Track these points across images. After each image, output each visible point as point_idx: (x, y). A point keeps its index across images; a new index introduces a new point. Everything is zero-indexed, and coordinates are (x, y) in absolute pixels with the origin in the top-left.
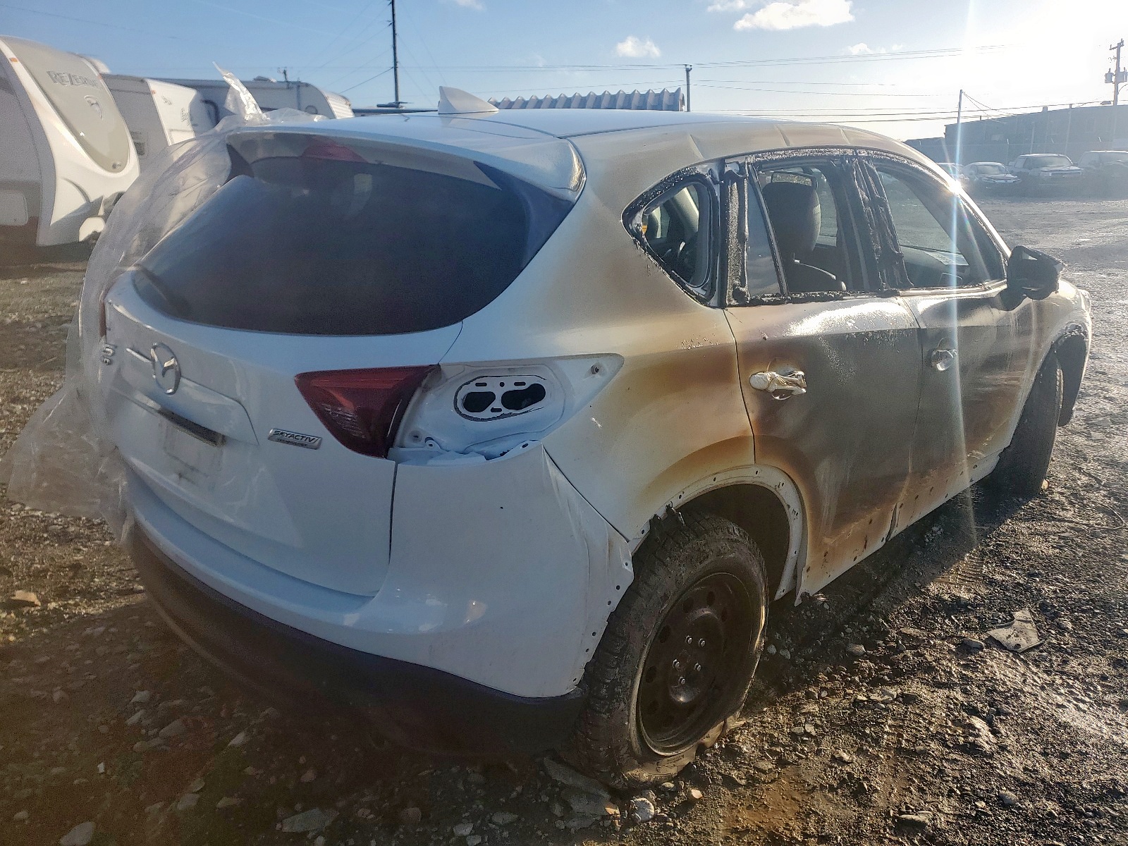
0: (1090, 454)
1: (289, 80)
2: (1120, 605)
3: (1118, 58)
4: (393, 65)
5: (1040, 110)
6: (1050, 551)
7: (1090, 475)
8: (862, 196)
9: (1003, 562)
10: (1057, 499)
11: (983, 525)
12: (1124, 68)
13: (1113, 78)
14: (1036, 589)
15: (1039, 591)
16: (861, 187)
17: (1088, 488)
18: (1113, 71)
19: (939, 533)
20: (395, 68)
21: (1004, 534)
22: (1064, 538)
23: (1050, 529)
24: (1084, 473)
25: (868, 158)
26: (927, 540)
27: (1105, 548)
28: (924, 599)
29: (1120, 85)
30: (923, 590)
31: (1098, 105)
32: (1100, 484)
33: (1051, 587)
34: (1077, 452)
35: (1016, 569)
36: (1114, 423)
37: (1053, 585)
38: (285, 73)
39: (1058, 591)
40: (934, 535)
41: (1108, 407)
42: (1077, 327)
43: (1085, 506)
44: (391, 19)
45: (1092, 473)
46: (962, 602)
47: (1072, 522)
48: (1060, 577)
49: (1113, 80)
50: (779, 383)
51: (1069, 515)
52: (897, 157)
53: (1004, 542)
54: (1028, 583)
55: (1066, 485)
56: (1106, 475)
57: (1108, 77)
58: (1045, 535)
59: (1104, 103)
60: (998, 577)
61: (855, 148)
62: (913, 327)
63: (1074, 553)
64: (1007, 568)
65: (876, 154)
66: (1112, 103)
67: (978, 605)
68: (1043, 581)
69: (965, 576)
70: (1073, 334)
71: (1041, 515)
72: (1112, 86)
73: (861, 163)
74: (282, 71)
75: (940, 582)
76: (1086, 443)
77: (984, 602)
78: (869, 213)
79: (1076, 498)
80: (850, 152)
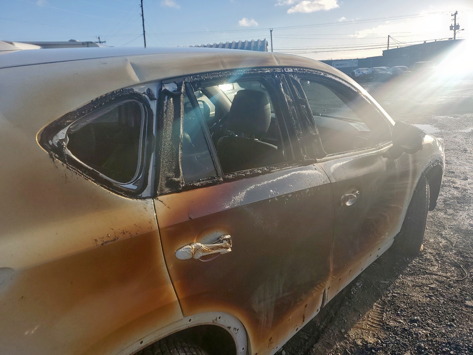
0: (447, 224)
1: (101, 41)
2: (466, 347)
3: (455, 19)
4: (143, 33)
5: (423, 43)
6: (424, 300)
7: (447, 239)
8: (288, 99)
9: (396, 310)
10: (428, 257)
11: (385, 280)
12: (458, 24)
13: (453, 28)
14: (415, 334)
15: (417, 334)
16: (287, 94)
17: (446, 248)
18: (453, 25)
19: (360, 287)
20: (144, 34)
21: (398, 287)
22: (432, 289)
23: (424, 282)
24: (443, 238)
25: (293, 73)
26: (352, 293)
27: (456, 296)
28: (346, 343)
29: (457, 31)
30: (346, 336)
31: (447, 40)
32: (452, 246)
33: (424, 331)
34: (440, 223)
35: (403, 316)
36: (458, 203)
37: (425, 330)
38: (99, 38)
39: (428, 335)
40: (357, 288)
41: (456, 193)
42: (437, 161)
43: (445, 262)
44: (141, 13)
45: (448, 236)
46: (369, 347)
47: (437, 275)
48: (429, 322)
49: (453, 29)
50: (204, 251)
51: (435, 269)
52: (316, 71)
53: (397, 293)
54: (410, 328)
55: (433, 246)
56: (455, 238)
57: (451, 28)
58: (421, 286)
59: (450, 39)
60: (392, 323)
61: (283, 67)
62: (325, 183)
63: (438, 301)
64: (398, 315)
65: (299, 70)
66: (453, 38)
67: (379, 349)
68: (419, 326)
69: (373, 322)
70: (434, 165)
71: (419, 270)
72: (453, 32)
73: (287, 77)
74: (98, 37)
75: (357, 328)
76: (445, 216)
77: (383, 346)
78: (293, 111)
79: (440, 257)
80: (278, 70)
